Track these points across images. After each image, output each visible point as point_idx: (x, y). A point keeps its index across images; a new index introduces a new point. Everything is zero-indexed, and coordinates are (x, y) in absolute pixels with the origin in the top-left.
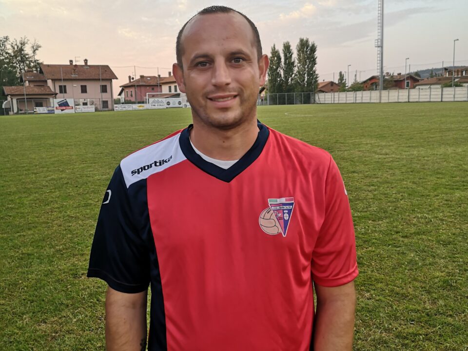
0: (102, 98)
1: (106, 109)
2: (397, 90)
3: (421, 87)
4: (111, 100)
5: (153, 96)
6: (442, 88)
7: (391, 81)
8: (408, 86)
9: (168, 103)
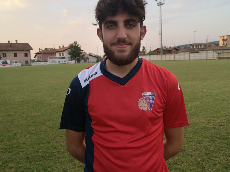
0: (25, 60)
1: (27, 65)
2: (169, 55)
3: (180, 53)
4: (30, 60)
5: (52, 58)
6: (190, 53)
7: (167, 50)
8: (174, 53)
9: (59, 62)
